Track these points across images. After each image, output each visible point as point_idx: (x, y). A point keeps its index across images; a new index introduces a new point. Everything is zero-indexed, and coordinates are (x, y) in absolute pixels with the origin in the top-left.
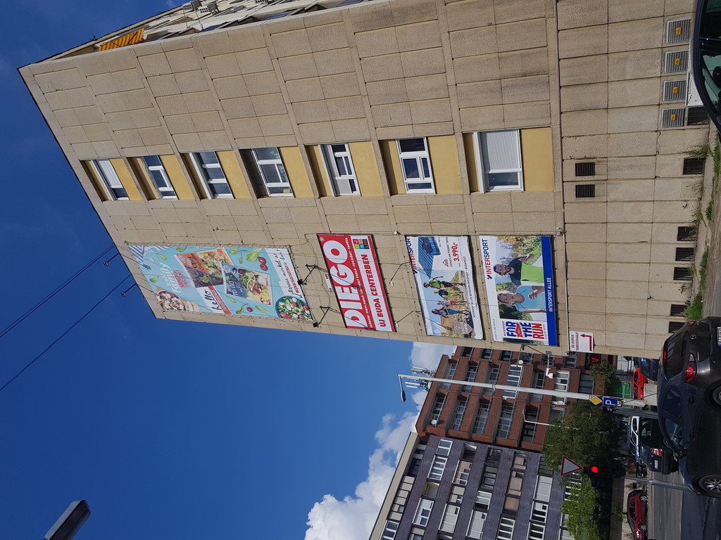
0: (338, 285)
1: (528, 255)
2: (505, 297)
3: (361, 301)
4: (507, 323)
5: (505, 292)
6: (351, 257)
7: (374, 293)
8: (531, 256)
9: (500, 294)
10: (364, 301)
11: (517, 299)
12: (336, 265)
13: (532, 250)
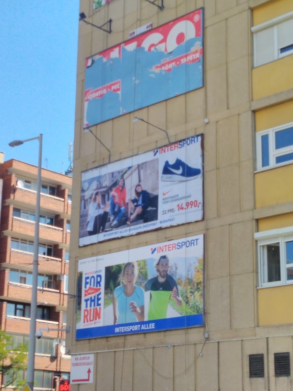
1: (180, 298)
2: (130, 272)
4: (100, 276)
5: (136, 272)
8: (180, 302)
9: (133, 266)
11: (129, 287)
13: (187, 303)
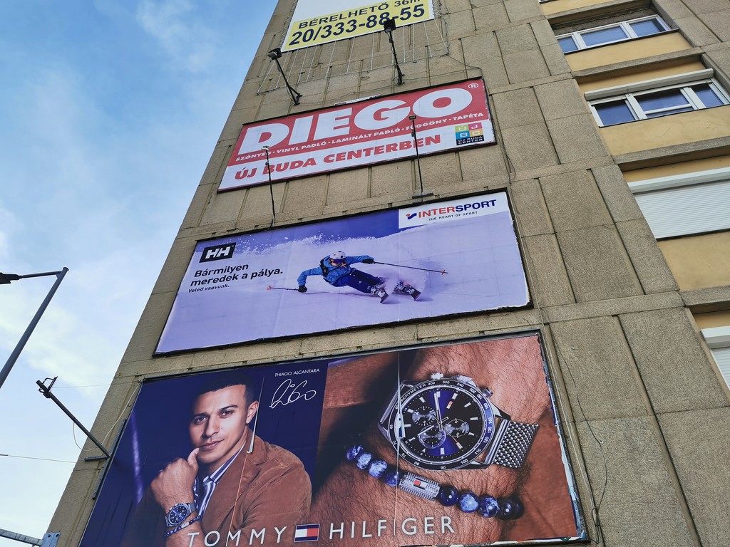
0: (355, 113)
3: (310, 141)
6: (432, 123)
7: (331, 159)
10: (309, 146)
12: (410, 104)
